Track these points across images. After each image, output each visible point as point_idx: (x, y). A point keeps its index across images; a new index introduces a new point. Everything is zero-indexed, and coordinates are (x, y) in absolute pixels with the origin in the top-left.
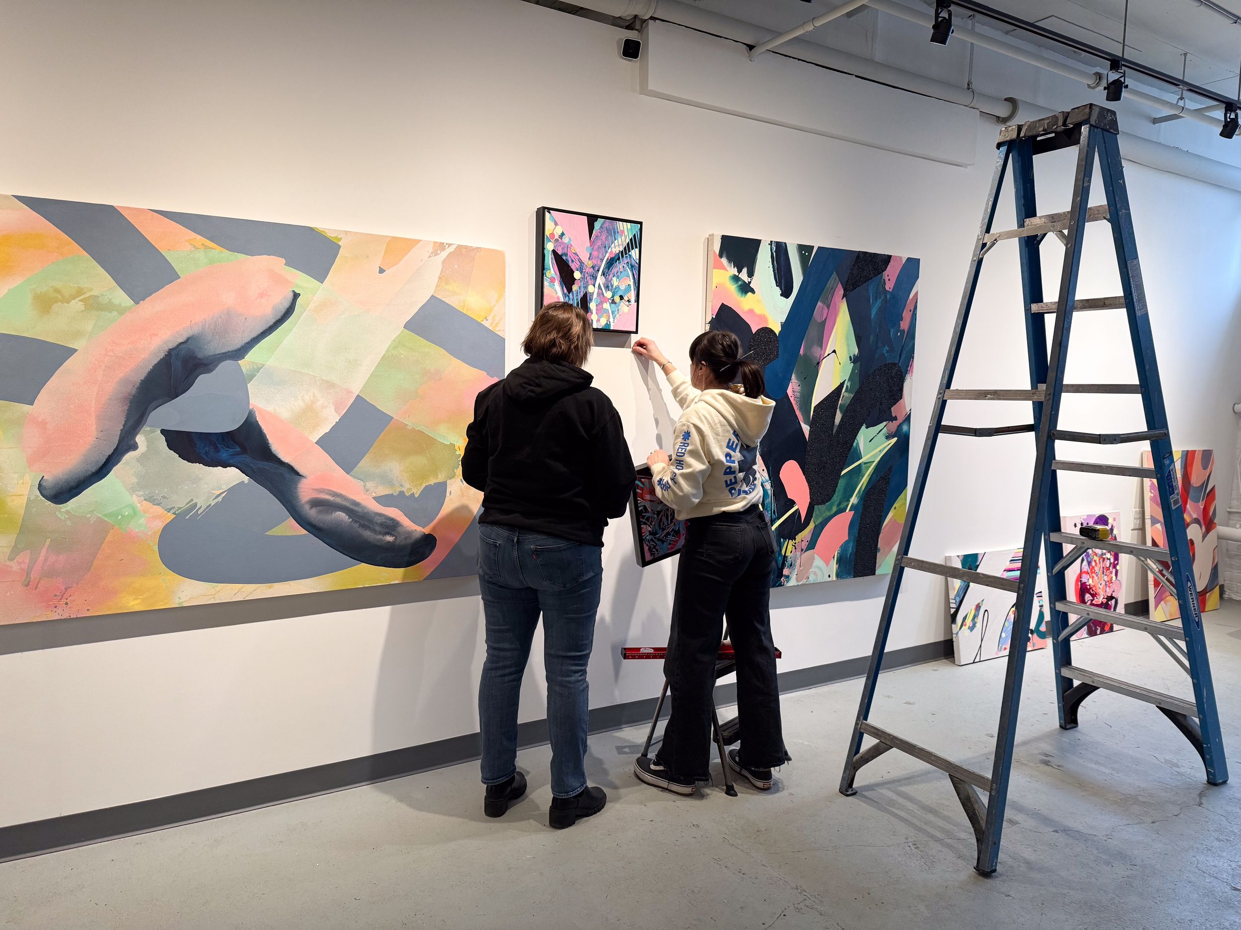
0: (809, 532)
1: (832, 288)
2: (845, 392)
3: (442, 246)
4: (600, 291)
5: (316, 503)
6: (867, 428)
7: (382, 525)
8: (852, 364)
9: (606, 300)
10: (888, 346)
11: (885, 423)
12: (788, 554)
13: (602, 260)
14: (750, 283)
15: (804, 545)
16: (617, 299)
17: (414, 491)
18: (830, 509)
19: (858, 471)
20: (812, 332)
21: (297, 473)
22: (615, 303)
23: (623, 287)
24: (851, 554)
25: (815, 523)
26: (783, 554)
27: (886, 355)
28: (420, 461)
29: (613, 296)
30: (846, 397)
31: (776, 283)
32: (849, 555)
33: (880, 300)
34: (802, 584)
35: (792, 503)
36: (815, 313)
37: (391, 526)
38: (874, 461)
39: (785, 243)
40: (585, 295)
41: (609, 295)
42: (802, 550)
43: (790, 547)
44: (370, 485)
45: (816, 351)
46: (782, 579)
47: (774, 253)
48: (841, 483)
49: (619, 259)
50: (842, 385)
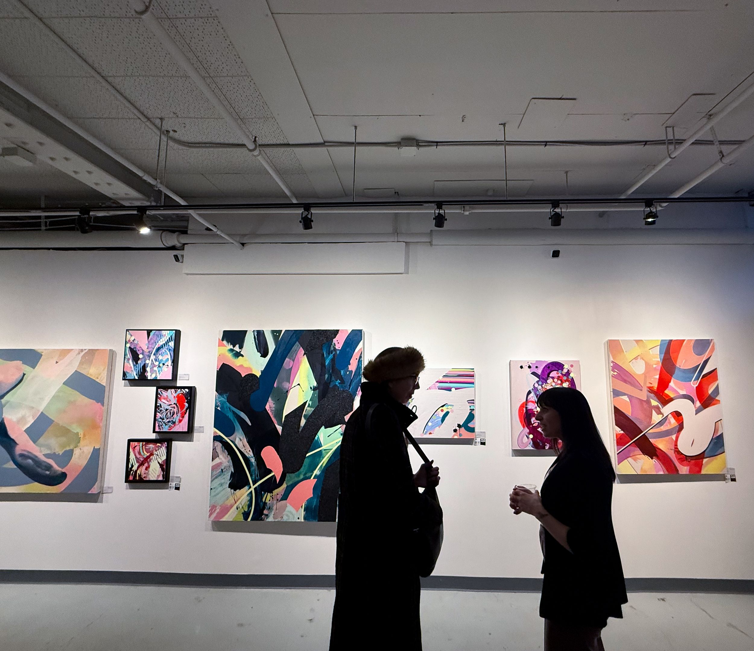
0: (283, 490)
1: (296, 350)
2: (308, 407)
3: (82, 350)
4: (152, 362)
5: (22, 455)
6: (325, 428)
7: (46, 466)
8: (313, 391)
9: (155, 366)
10: (339, 380)
11: (340, 426)
12: (267, 501)
13: (153, 349)
14: (240, 352)
15: (279, 497)
16: (161, 365)
17: (60, 452)
18: (299, 476)
19: (320, 455)
20: (282, 374)
21: (16, 443)
22: (160, 367)
23: (164, 360)
24: (315, 506)
25: (287, 484)
26: (264, 501)
27: (338, 385)
28: (64, 439)
29: (159, 364)
30: (308, 410)
31: (258, 350)
32: (314, 506)
33: (332, 355)
34: (278, 521)
35: (270, 471)
36: (284, 364)
37: (49, 467)
38: (332, 449)
39: (263, 331)
40: (145, 364)
41: (157, 363)
42: (277, 500)
43: (269, 498)
44: (42, 449)
45: (286, 385)
46: (263, 516)
47: (256, 336)
48: (306, 462)
49: (163, 347)
50: (305, 403)
